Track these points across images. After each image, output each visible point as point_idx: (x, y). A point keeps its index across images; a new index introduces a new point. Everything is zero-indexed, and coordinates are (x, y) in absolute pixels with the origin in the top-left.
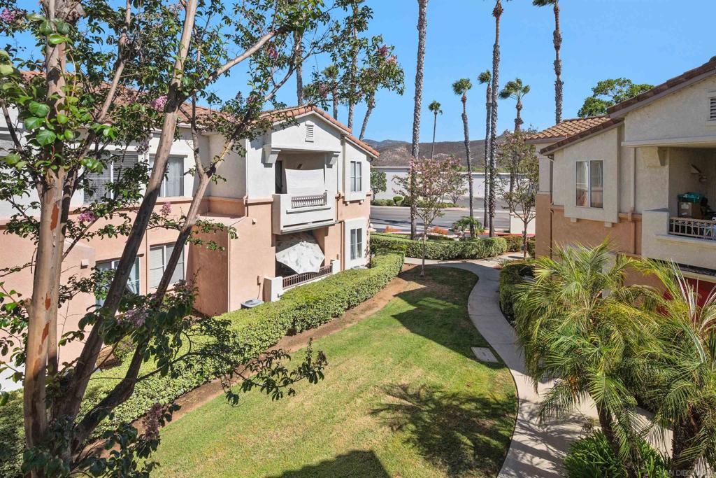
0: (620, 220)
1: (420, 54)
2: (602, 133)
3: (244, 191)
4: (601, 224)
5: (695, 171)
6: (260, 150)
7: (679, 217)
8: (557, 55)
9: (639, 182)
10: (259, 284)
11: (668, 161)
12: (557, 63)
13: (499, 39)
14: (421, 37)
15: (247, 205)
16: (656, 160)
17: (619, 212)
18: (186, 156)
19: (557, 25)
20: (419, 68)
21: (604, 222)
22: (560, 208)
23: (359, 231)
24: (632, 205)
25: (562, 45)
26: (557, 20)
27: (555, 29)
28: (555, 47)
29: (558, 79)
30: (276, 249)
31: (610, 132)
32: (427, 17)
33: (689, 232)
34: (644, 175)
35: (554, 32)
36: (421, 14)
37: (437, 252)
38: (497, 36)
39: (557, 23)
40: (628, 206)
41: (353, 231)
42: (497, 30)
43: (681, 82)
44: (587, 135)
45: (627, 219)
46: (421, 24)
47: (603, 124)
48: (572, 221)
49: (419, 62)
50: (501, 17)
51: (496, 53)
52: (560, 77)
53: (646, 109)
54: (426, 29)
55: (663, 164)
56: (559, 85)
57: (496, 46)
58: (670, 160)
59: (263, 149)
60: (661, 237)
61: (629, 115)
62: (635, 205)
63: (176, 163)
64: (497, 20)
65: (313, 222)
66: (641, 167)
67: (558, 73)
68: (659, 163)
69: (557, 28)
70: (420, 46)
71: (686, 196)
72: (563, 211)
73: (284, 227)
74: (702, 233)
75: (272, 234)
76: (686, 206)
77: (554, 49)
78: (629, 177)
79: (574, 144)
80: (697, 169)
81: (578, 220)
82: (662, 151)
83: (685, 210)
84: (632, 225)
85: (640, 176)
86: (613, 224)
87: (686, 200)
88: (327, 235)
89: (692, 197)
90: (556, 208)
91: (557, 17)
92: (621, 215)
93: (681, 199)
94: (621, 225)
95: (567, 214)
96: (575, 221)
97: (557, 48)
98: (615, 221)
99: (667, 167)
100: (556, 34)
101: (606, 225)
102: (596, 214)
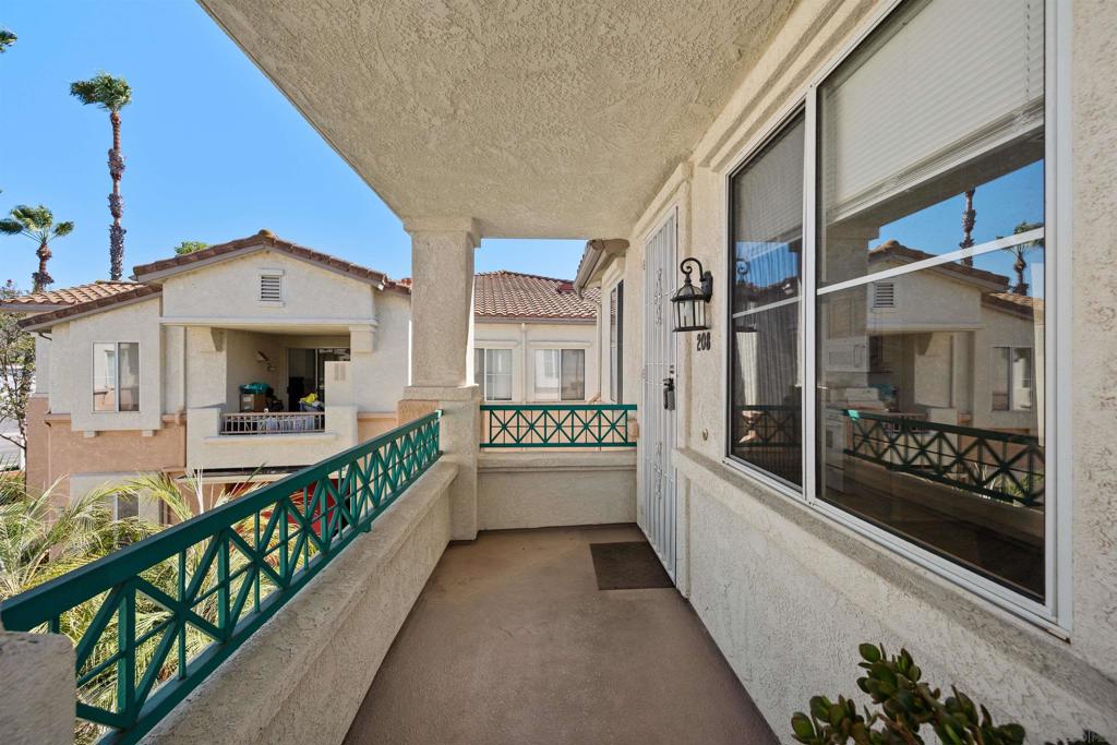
0: (165, 424)
2: (137, 302)
4: (136, 433)
5: (262, 358)
7: (242, 411)
8: (115, 187)
9: (191, 370)
11: (225, 346)
12: (114, 198)
16: (210, 343)
17: (164, 413)
19: (115, 143)
21: (140, 431)
22: (66, 418)
24: (181, 404)
25: (123, 174)
26: (115, 135)
27: (112, 147)
28: (112, 174)
31: (149, 303)
33: (242, 429)
34: (196, 365)
35: (110, 151)
39: (115, 138)
40: (176, 404)
44: (111, 303)
45: (173, 422)
47: (136, 291)
48: (86, 435)
52: (119, 220)
53: (191, 277)
55: (219, 349)
56: (117, 232)
58: (228, 343)
60: (211, 440)
61: (168, 281)
62: (185, 403)
66: (192, 353)
67: (116, 215)
68: (214, 349)
69: (116, 147)
71: (247, 387)
72: (69, 422)
74: (255, 428)
76: (249, 399)
77: (110, 176)
78: (177, 365)
79: (89, 316)
80: (265, 357)
81: (98, 433)
82: (218, 333)
83: (247, 404)
84: (182, 429)
85: (191, 363)
86: (155, 431)
87: (248, 392)
89: (255, 387)
90: (56, 418)
91: (115, 131)
92: (166, 418)
93: (244, 392)
94: (167, 432)
95: (75, 427)
96: (93, 435)
97: (116, 177)
98: (157, 426)
99: (224, 353)
100: (113, 155)
101: (145, 434)
102: (127, 421)
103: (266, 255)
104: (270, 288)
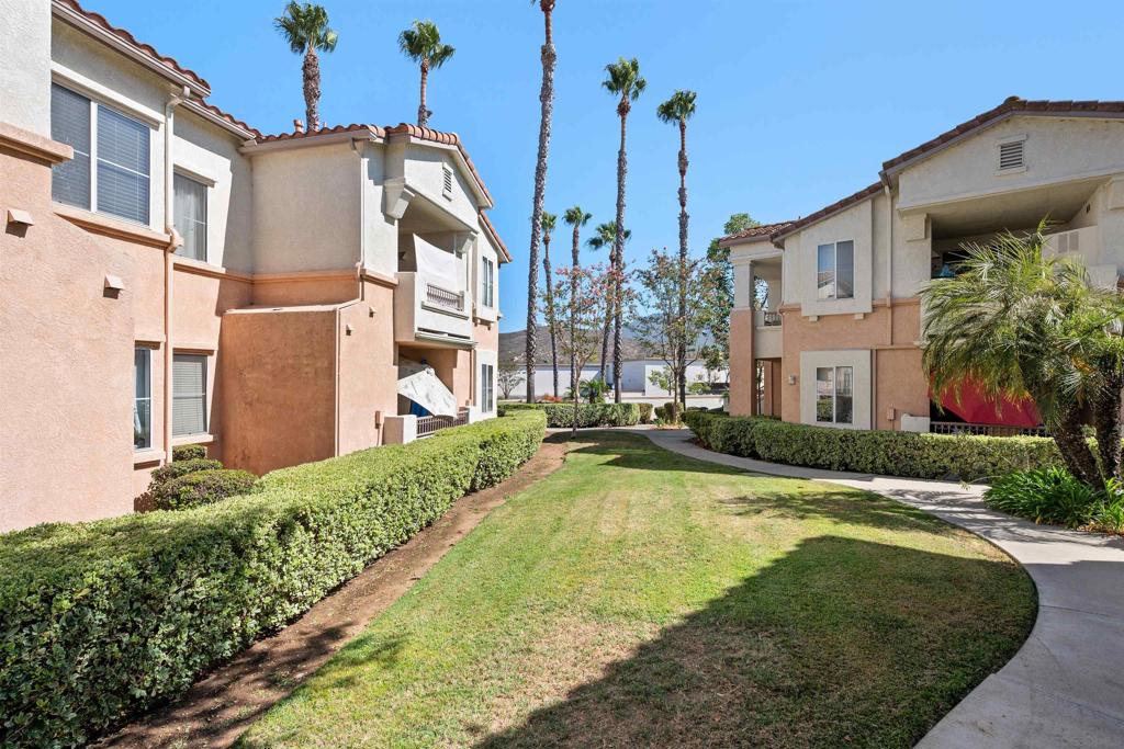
0: (874, 308)
1: (543, 136)
2: (853, 206)
3: (356, 252)
4: (849, 316)
6: (381, 188)
8: (683, 181)
9: (896, 259)
10: (377, 426)
11: (930, 233)
12: (682, 191)
13: (625, 144)
14: (545, 113)
15: (365, 278)
17: (874, 298)
18: (212, 183)
19: (683, 145)
20: (541, 156)
21: (854, 314)
22: (796, 306)
23: (491, 368)
24: (889, 289)
25: (688, 170)
26: (683, 138)
27: (680, 149)
28: (680, 171)
29: (683, 211)
30: (399, 371)
32: (555, 86)
34: (901, 254)
35: (679, 151)
36: (547, 79)
37: (569, 417)
38: (623, 139)
39: (683, 141)
40: (884, 290)
41: (484, 366)
42: (623, 132)
43: (952, 138)
45: (883, 306)
46: (546, 94)
48: (811, 319)
49: (542, 147)
50: (628, 116)
51: (621, 161)
52: (685, 209)
53: (925, 164)
54: (551, 102)
56: (684, 218)
57: (621, 153)
59: (384, 187)
61: (904, 173)
62: (892, 288)
63: (189, 193)
64: (623, 119)
65: (450, 335)
66: (899, 243)
67: (683, 205)
69: (683, 149)
70: (544, 125)
72: (800, 309)
73: (419, 329)
75: (395, 343)
77: (679, 173)
78: (884, 257)
79: (815, 225)
81: (819, 317)
84: (889, 312)
85: (896, 254)
86: (865, 315)
88: (455, 366)
90: (788, 307)
91: (683, 135)
92: (876, 302)
94: (876, 314)
95: (804, 313)
96: (816, 319)
97: (683, 172)
98: (870, 310)
99: (929, 240)
100: (681, 156)
101: (857, 317)
102: (845, 306)
103: (1005, 125)
104: (1011, 156)
